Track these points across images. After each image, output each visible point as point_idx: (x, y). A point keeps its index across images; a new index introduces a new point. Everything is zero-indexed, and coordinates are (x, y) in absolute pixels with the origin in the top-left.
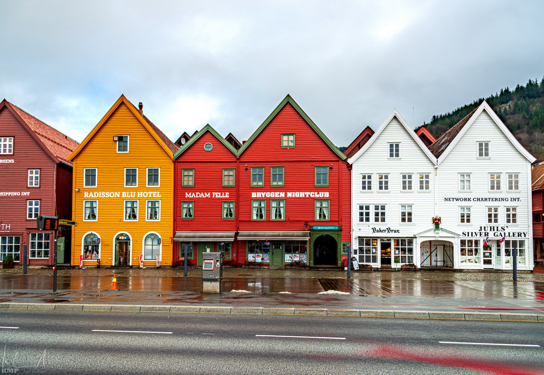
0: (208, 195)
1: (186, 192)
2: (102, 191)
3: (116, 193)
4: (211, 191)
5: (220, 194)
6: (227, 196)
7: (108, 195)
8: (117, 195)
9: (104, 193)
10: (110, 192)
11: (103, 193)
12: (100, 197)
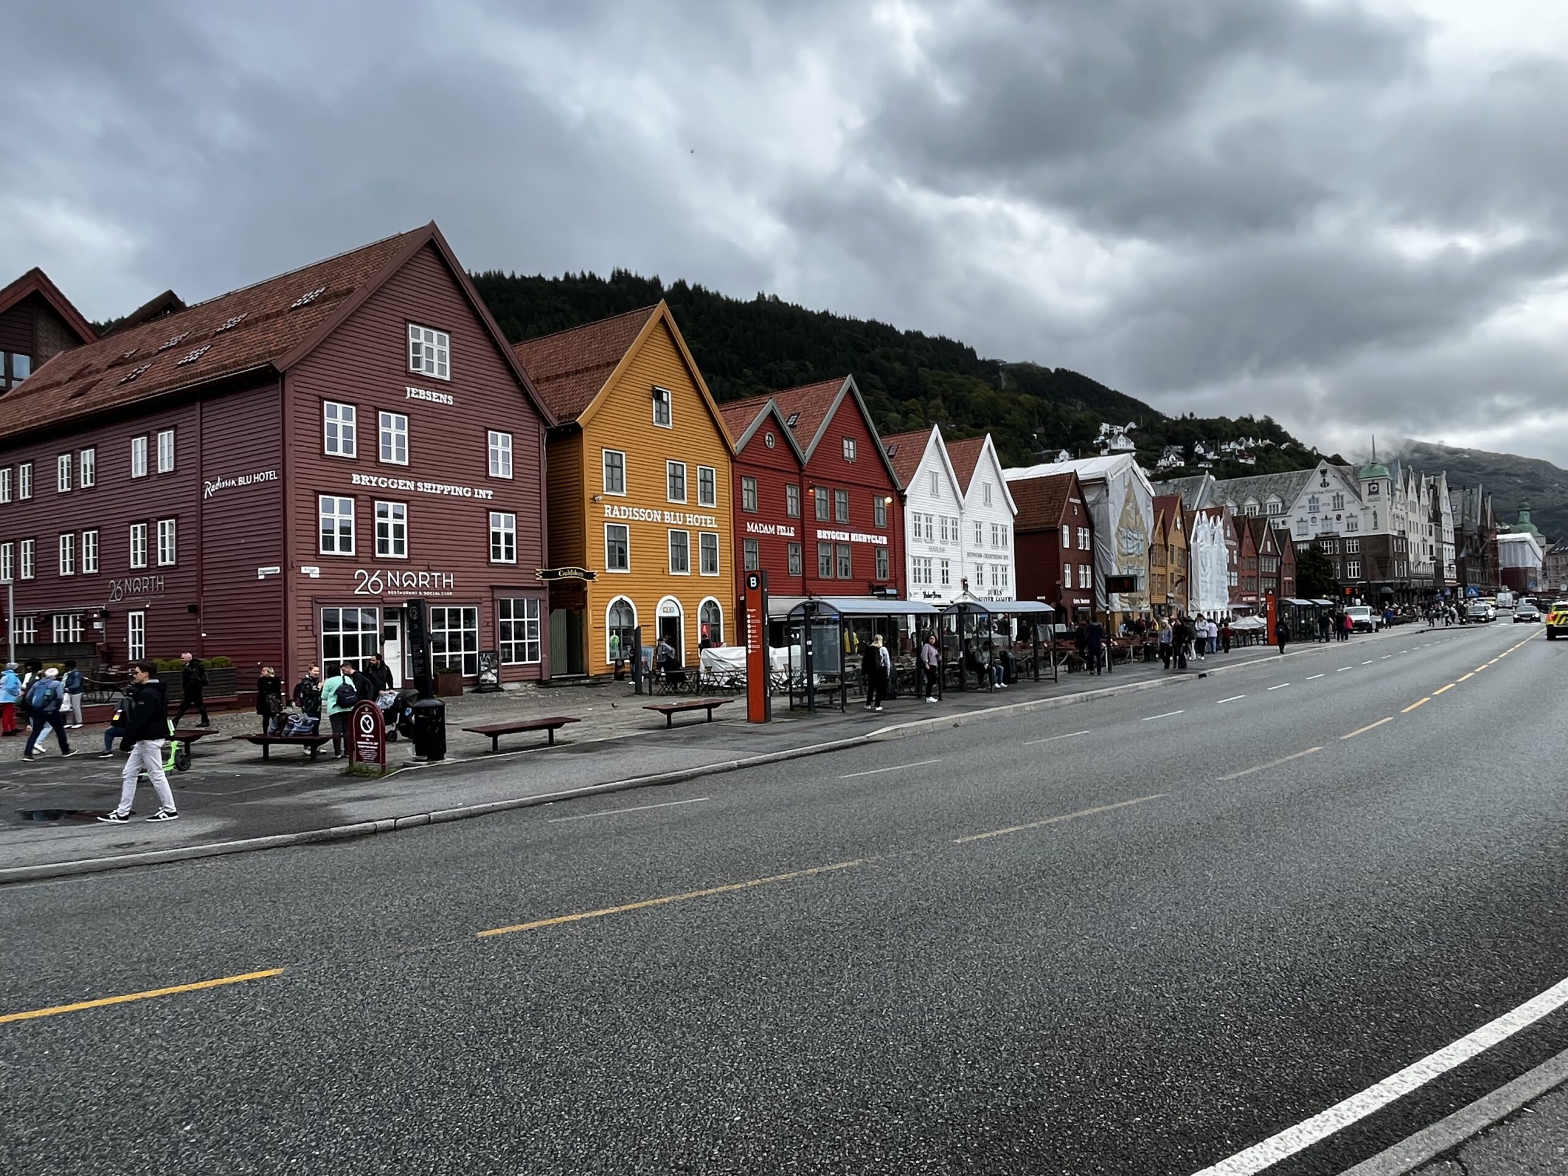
0: (772, 530)
1: (748, 521)
2: (634, 504)
3: (655, 512)
4: (774, 523)
5: (784, 528)
6: (792, 534)
7: (642, 514)
8: (657, 516)
9: (637, 510)
10: (646, 509)
11: (635, 509)
12: (630, 518)
